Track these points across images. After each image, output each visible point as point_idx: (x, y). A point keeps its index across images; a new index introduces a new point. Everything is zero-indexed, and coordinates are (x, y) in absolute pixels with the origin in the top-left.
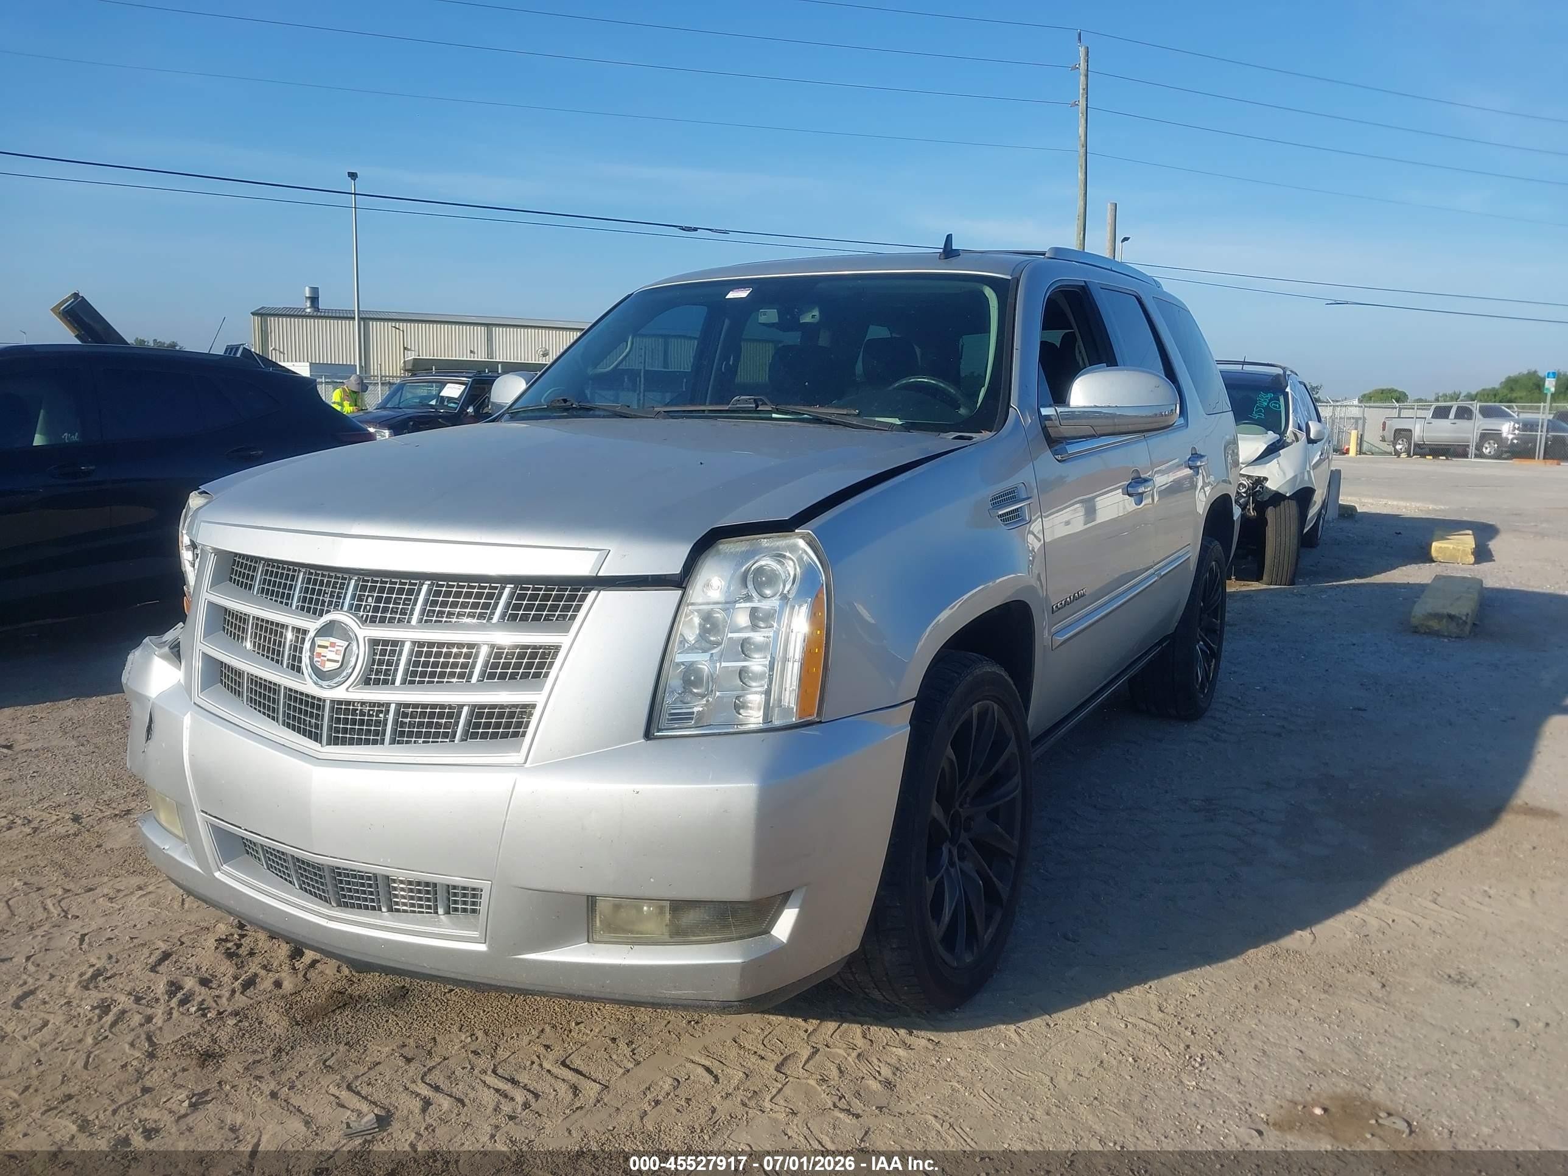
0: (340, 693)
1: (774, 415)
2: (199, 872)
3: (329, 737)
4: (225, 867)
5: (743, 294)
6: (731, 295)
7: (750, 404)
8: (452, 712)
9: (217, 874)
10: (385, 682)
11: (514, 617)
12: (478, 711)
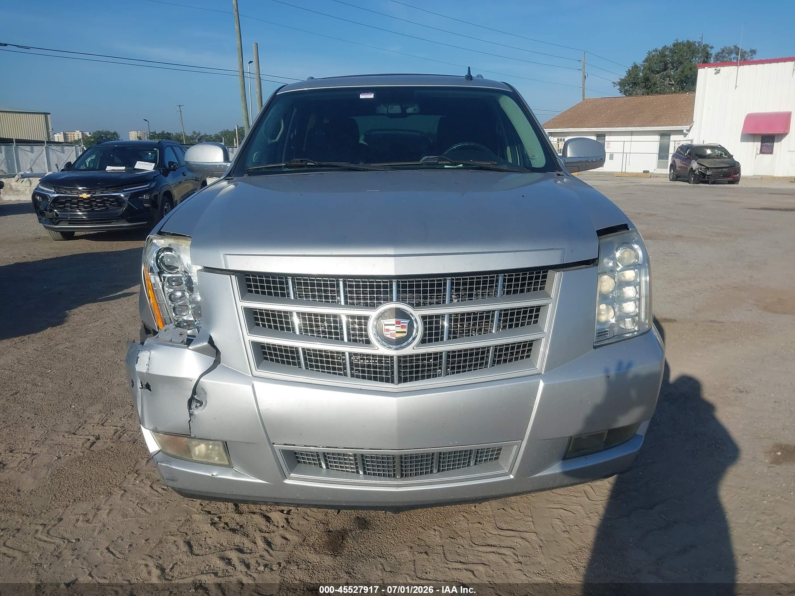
0: (409, 350)
1: (446, 166)
2: (266, 483)
3: (400, 378)
4: (292, 475)
5: (371, 96)
6: (362, 96)
7: (435, 160)
8: (484, 351)
9: (287, 481)
10: (437, 340)
11: (508, 293)
12: (498, 349)
